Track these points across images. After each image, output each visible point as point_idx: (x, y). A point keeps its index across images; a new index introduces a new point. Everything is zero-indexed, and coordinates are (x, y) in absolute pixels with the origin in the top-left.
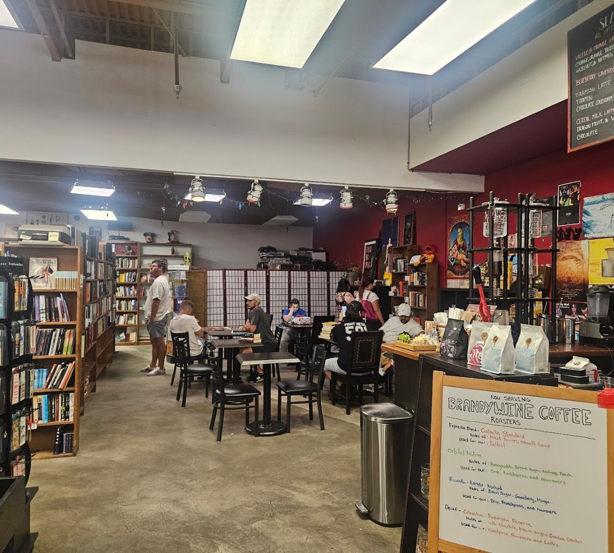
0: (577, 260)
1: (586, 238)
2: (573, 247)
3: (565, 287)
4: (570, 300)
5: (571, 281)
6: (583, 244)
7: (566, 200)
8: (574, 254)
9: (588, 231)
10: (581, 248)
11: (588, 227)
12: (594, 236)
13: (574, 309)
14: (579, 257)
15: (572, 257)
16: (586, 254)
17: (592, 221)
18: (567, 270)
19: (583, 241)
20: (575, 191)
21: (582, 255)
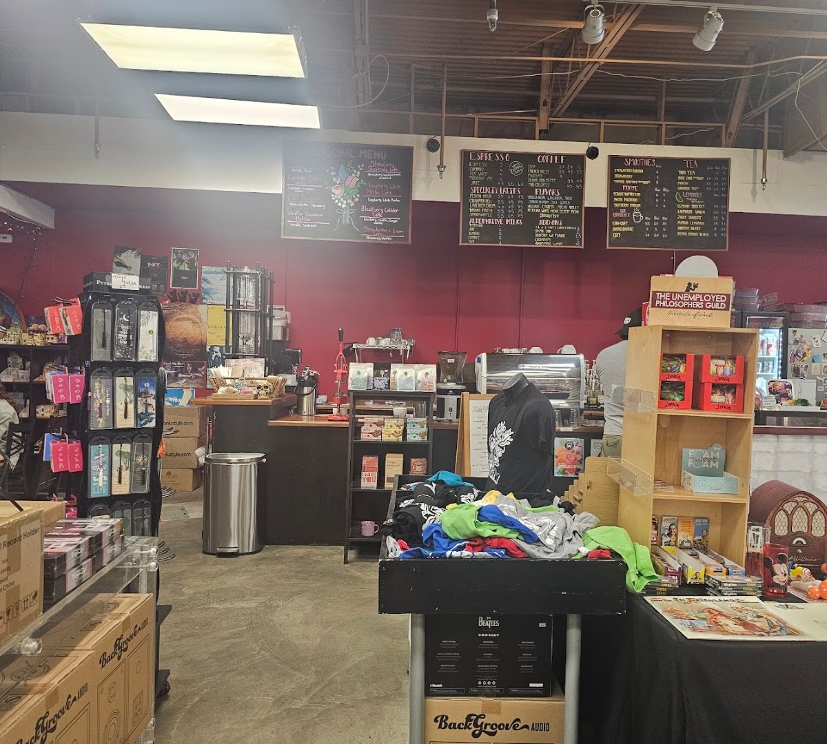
0: (194, 322)
1: (204, 303)
2: (189, 310)
3: (180, 348)
4: (185, 360)
5: (187, 341)
6: (202, 308)
7: (181, 264)
8: (190, 316)
9: (206, 296)
10: (198, 312)
11: (208, 293)
12: (213, 302)
13: (189, 368)
14: (197, 320)
15: (188, 319)
16: (204, 317)
17: (211, 289)
18: (182, 330)
19: (201, 306)
20: (192, 257)
21: (200, 318)
